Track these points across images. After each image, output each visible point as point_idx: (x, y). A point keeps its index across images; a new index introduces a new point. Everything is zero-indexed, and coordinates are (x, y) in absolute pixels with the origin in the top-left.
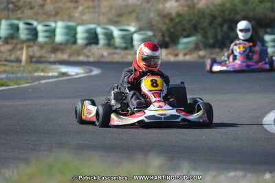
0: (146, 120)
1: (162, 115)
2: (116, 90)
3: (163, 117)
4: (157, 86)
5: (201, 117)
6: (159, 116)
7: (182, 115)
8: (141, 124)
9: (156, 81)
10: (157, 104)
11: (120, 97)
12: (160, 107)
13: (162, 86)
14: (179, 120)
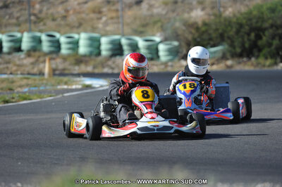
0: (139, 132)
1: (155, 126)
2: (105, 102)
3: (156, 128)
4: (148, 97)
5: (194, 128)
6: (152, 127)
7: (175, 127)
8: (134, 136)
9: (147, 92)
10: (149, 116)
11: (109, 109)
12: (152, 118)
13: (154, 97)
14: (172, 131)
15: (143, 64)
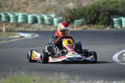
0: (67, 60)
1: (74, 57)
2: (48, 46)
3: (75, 58)
4: (70, 43)
5: (92, 59)
6: (73, 58)
7: (84, 58)
8: (64, 62)
9: (70, 41)
10: (72, 52)
11: (50, 49)
12: (73, 53)
13: (73, 44)
14: (82, 60)
15: (68, 28)
